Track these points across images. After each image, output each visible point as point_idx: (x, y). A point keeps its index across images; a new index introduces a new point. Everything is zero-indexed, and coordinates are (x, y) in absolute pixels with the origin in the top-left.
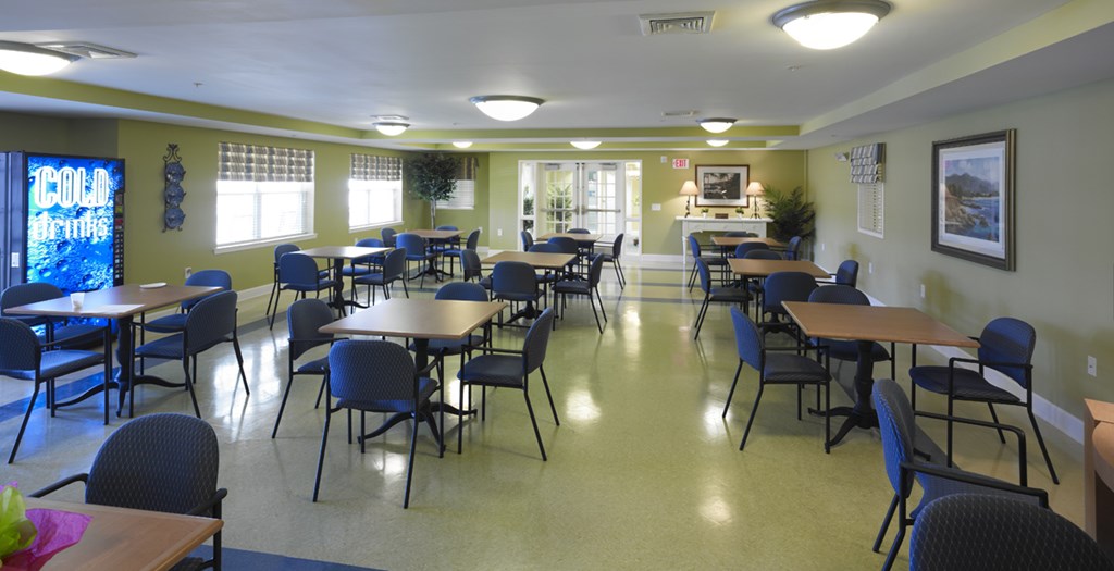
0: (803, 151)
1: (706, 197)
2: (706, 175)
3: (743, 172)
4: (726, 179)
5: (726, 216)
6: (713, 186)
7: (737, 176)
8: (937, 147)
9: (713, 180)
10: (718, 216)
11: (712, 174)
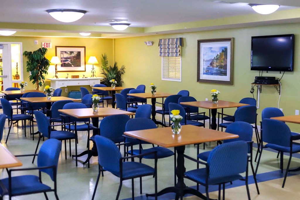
0: (112, 39)
1: (62, 66)
2: (62, 52)
3: (82, 50)
4: (73, 55)
5: (77, 77)
6: (66, 59)
7: (79, 53)
8: (199, 42)
9: (66, 56)
10: (73, 77)
11: (65, 52)
